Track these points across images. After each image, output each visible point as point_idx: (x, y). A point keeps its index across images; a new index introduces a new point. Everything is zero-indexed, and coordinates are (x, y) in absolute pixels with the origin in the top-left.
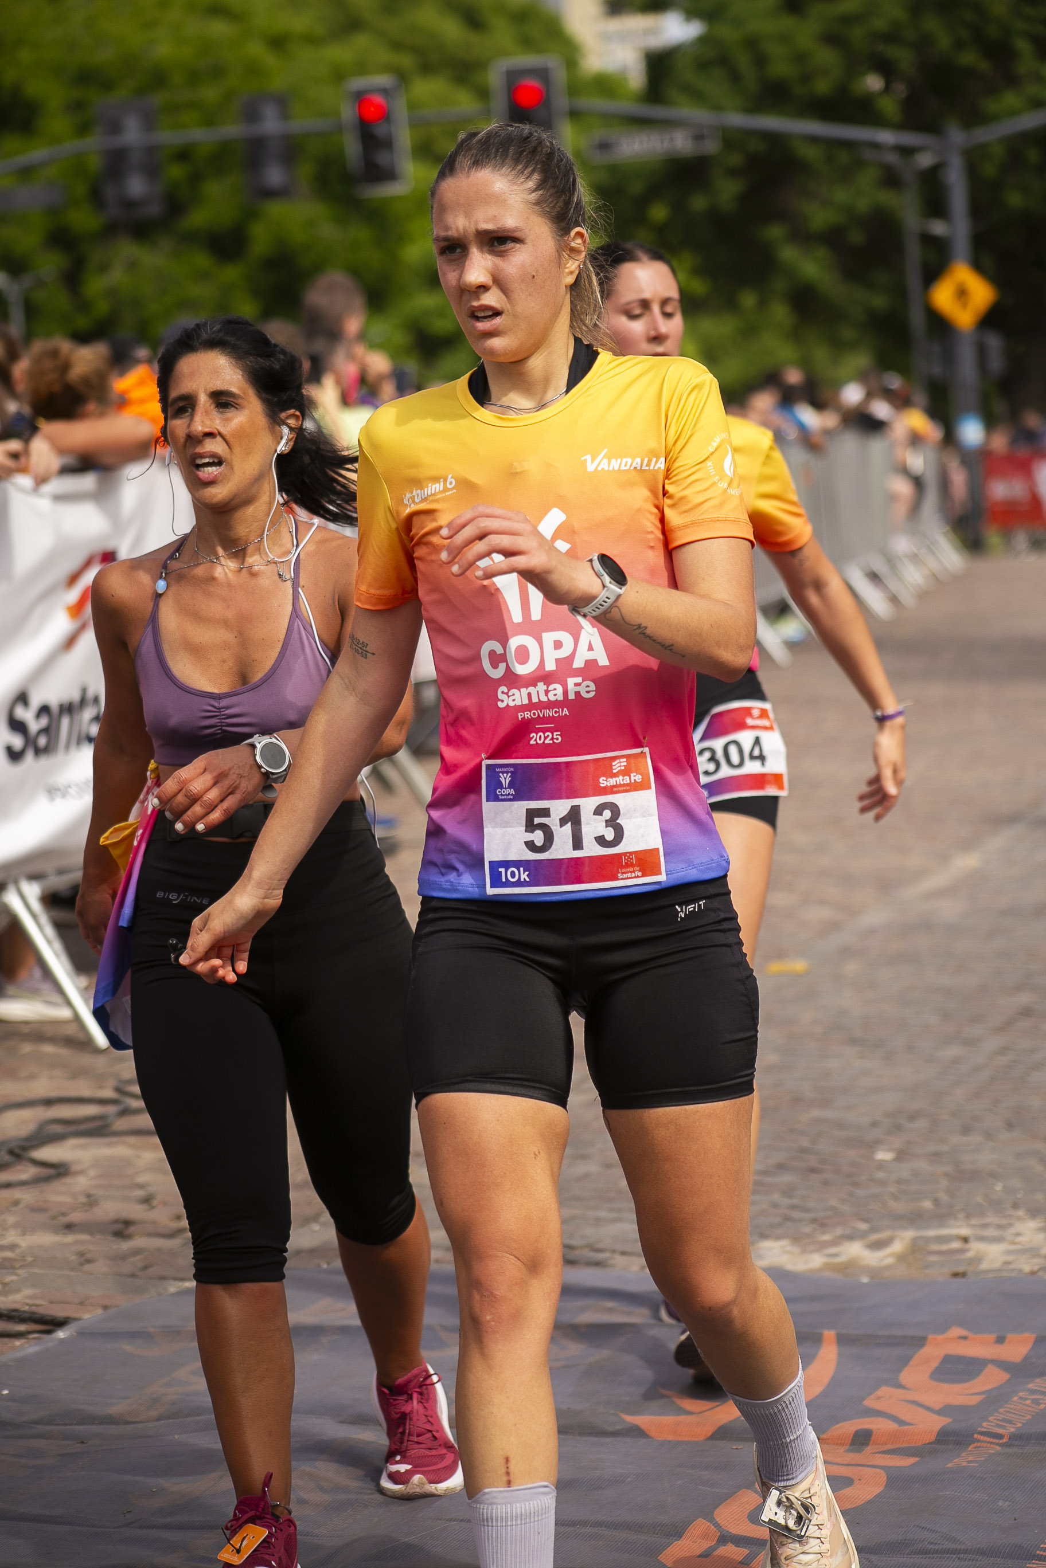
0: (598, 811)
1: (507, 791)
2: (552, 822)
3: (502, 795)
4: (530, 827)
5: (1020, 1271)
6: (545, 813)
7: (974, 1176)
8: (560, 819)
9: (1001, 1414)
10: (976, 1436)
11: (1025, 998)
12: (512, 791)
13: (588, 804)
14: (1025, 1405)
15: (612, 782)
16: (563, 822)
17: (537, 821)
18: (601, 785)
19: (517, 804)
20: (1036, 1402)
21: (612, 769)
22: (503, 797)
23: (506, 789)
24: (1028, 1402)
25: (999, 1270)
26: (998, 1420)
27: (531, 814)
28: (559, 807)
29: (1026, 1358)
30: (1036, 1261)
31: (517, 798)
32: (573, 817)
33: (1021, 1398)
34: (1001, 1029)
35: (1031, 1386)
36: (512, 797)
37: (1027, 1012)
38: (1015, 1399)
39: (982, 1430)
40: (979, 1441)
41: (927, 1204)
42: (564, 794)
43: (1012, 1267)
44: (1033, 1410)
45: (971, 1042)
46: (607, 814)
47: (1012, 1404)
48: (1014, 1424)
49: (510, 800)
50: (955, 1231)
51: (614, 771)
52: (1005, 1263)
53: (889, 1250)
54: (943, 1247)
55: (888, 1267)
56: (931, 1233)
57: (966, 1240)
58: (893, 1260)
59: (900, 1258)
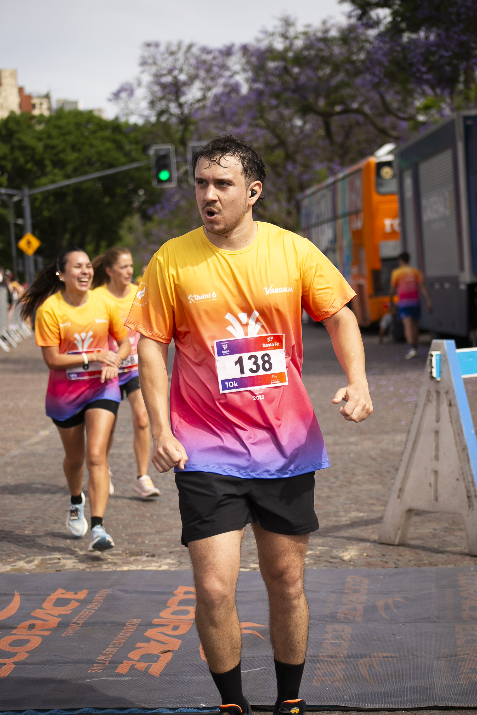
5: (79, 569)
9: (79, 616)
10: (71, 624)
14: (86, 613)
20: (90, 612)
25: (72, 569)
29: (85, 598)
33: (85, 611)
35: (87, 607)
38: (83, 611)
39: (72, 622)
40: (72, 626)
43: (76, 567)
44: (88, 615)
47: (82, 613)
48: (83, 620)
50: (55, 556)
52: (74, 566)
53: (33, 564)
54: (52, 562)
55: (33, 569)
56: (48, 557)
57: (59, 559)
58: (34, 567)
59: (37, 566)
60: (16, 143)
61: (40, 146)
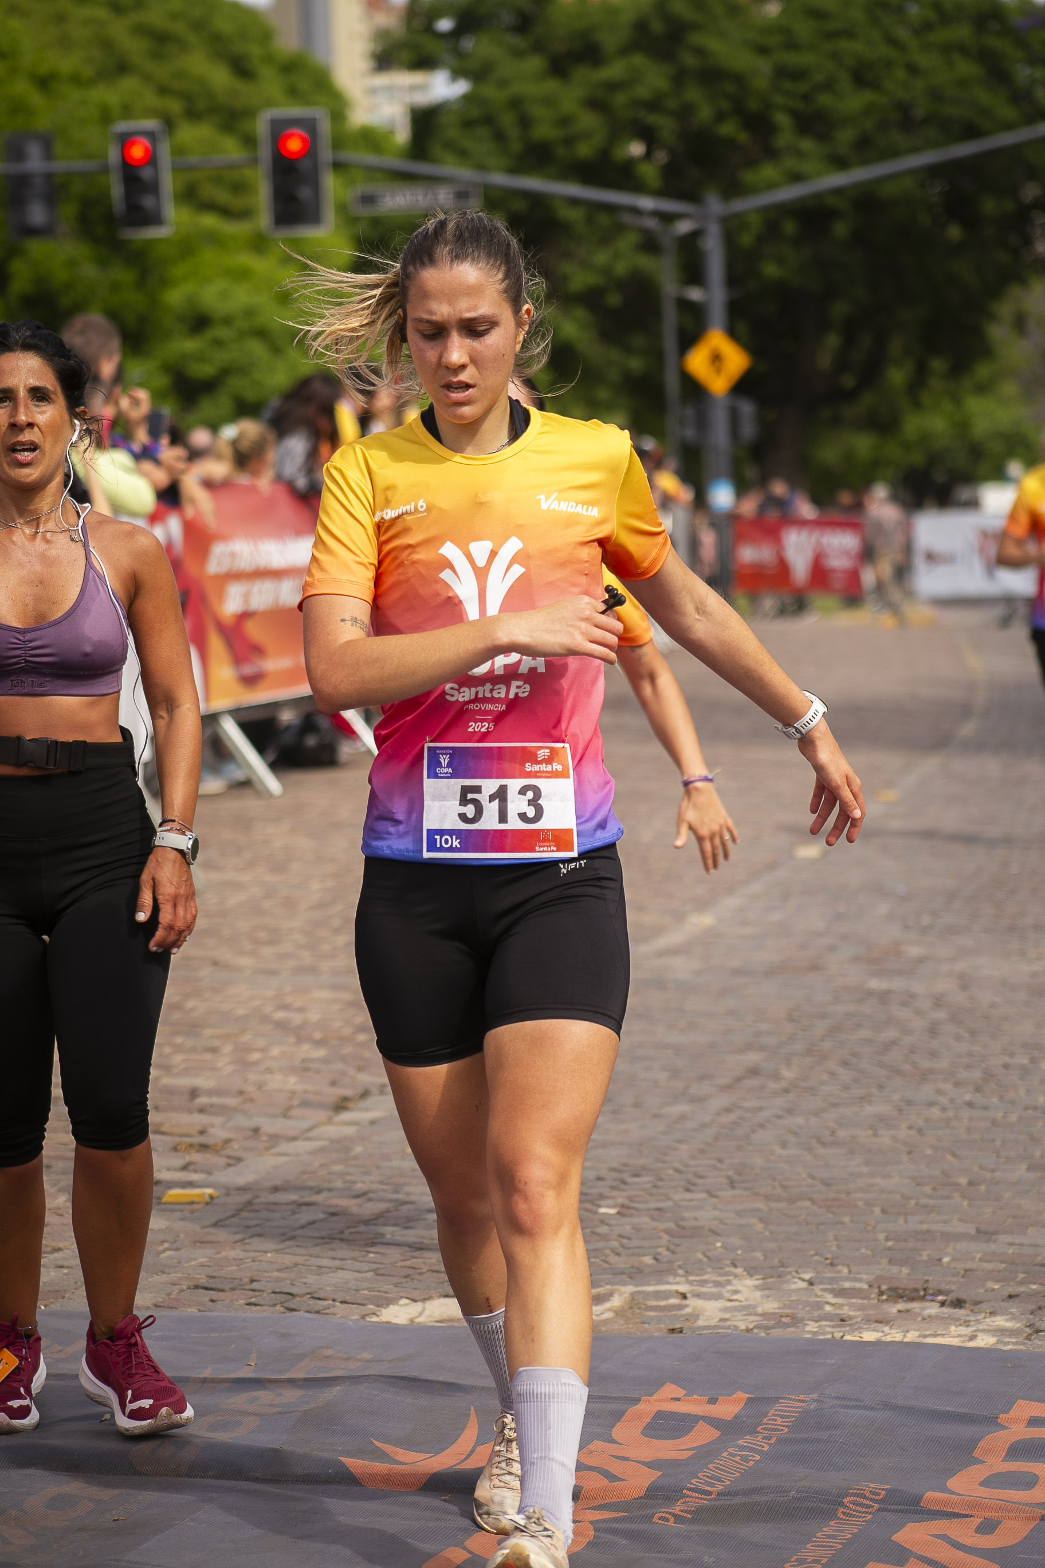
0: (523, 791)
1: (446, 770)
2: (483, 798)
3: (441, 773)
4: (464, 801)
5: (736, 1327)
6: (478, 789)
7: (695, 1232)
8: (490, 796)
9: (711, 1470)
10: (684, 1491)
11: (753, 1058)
12: (450, 770)
13: (514, 785)
14: (733, 1461)
15: (536, 768)
16: (492, 798)
17: (470, 796)
18: (527, 769)
19: (453, 781)
20: (745, 1459)
21: (537, 757)
22: (442, 775)
23: (444, 768)
24: (737, 1458)
25: (715, 1327)
26: (707, 1477)
27: (465, 790)
28: (490, 786)
29: (736, 1417)
30: (751, 1318)
31: (453, 776)
32: (501, 795)
33: (731, 1454)
34: (728, 1088)
35: (740, 1442)
36: (449, 775)
37: (754, 1072)
38: (725, 1454)
39: (691, 1486)
40: (688, 1496)
41: (648, 1260)
42: (494, 774)
43: (728, 1323)
44: (742, 1467)
45: (697, 1100)
46: (530, 795)
47: (722, 1460)
48: (723, 1481)
49: (448, 778)
50: (674, 1287)
51: (539, 759)
52: (721, 1320)
53: (607, 1305)
54: (663, 1303)
55: (606, 1322)
56: (650, 1289)
57: (684, 1296)
58: (609, 1315)
59: (619, 1313)
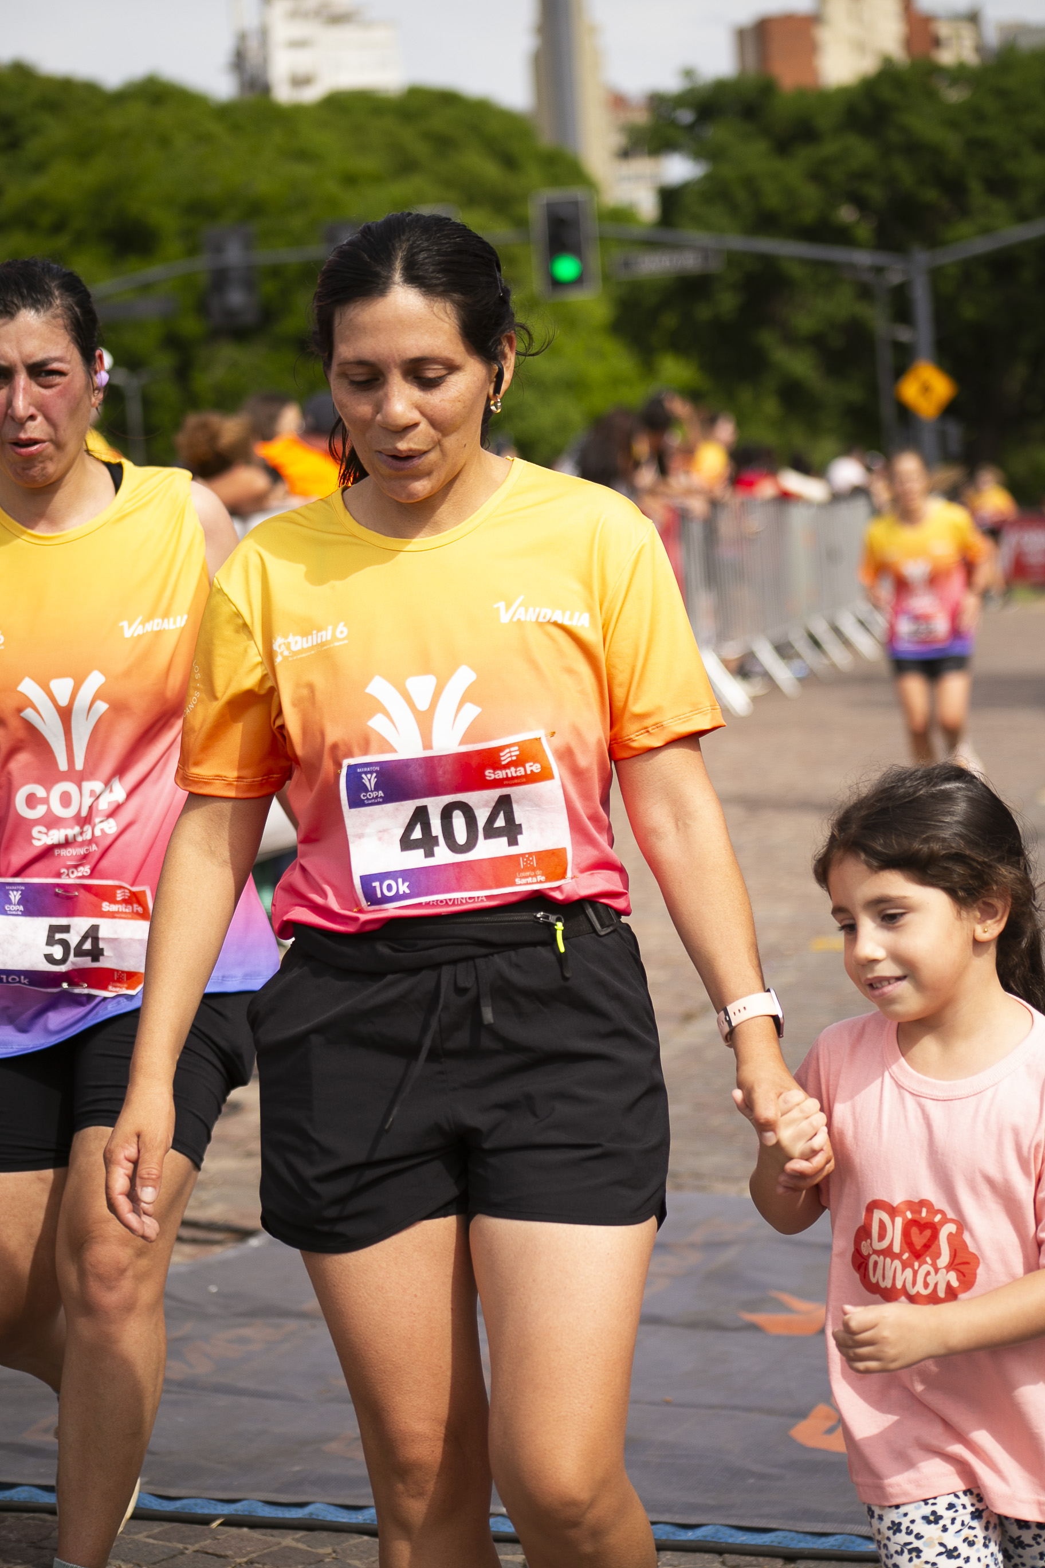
60: (893, 136)
61: (952, 142)
